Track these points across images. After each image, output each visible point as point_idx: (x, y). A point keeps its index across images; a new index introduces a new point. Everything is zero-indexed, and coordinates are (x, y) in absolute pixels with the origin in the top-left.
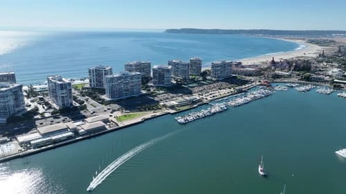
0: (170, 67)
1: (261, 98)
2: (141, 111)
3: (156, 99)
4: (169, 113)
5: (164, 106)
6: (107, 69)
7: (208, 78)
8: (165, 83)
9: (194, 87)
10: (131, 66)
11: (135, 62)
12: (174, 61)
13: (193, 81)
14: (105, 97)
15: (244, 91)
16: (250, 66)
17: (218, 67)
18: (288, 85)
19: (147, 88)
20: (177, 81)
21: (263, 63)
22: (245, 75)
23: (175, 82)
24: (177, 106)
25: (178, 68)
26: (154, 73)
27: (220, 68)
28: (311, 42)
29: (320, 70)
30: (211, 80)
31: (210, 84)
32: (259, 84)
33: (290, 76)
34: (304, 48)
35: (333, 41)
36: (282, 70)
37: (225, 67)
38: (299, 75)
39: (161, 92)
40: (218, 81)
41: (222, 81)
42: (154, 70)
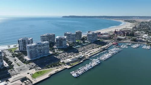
0: (65, 37)
1: (116, 53)
2: (49, 68)
3: (58, 57)
4: (66, 68)
5: (63, 62)
6: (29, 39)
7: (86, 41)
8: (63, 46)
9: (79, 48)
10: (44, 36)
11: (46, 34)
12: (67, 33)
13: (78, 44)
14: (27, 58)
15: (106, 49)
16: (105, 34)
17: (91, 35)
18: (127, 44)
19: (53, 49)
20: (70, 44)
21: (110, 32)
22: (104, 39)
23: (69, 45)
24: (71, 62)
25: (69, 37)
26: (56, 41)
27: (91, 36)
28: (126, 21)
29: (138, 35)
30: (88, 43)
31: (87, 45)
32: (112, 44)
33: (125, 39)
34: (124, 24)
35: (135, 21)
36: (120, 36)
37: (94, 36)
38: (129, 38)
39: (61, 52)
40: (91, 43)
41: (93, 43)
42: (57, 39)
